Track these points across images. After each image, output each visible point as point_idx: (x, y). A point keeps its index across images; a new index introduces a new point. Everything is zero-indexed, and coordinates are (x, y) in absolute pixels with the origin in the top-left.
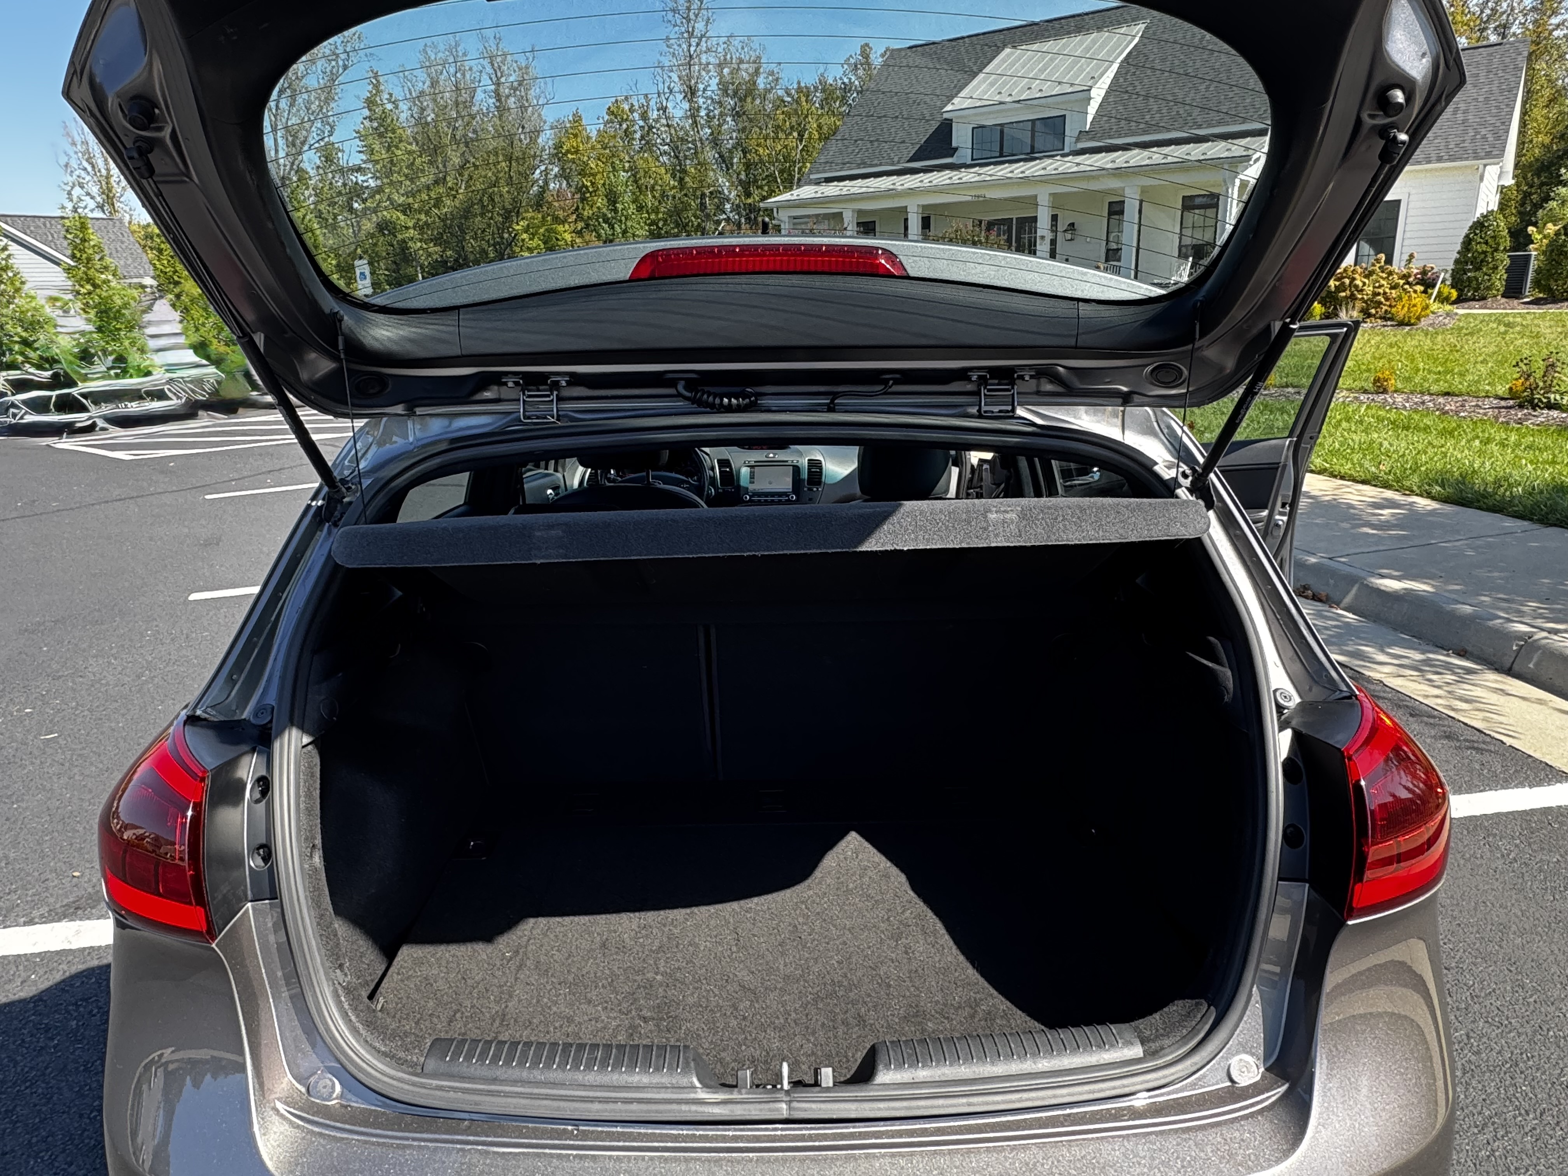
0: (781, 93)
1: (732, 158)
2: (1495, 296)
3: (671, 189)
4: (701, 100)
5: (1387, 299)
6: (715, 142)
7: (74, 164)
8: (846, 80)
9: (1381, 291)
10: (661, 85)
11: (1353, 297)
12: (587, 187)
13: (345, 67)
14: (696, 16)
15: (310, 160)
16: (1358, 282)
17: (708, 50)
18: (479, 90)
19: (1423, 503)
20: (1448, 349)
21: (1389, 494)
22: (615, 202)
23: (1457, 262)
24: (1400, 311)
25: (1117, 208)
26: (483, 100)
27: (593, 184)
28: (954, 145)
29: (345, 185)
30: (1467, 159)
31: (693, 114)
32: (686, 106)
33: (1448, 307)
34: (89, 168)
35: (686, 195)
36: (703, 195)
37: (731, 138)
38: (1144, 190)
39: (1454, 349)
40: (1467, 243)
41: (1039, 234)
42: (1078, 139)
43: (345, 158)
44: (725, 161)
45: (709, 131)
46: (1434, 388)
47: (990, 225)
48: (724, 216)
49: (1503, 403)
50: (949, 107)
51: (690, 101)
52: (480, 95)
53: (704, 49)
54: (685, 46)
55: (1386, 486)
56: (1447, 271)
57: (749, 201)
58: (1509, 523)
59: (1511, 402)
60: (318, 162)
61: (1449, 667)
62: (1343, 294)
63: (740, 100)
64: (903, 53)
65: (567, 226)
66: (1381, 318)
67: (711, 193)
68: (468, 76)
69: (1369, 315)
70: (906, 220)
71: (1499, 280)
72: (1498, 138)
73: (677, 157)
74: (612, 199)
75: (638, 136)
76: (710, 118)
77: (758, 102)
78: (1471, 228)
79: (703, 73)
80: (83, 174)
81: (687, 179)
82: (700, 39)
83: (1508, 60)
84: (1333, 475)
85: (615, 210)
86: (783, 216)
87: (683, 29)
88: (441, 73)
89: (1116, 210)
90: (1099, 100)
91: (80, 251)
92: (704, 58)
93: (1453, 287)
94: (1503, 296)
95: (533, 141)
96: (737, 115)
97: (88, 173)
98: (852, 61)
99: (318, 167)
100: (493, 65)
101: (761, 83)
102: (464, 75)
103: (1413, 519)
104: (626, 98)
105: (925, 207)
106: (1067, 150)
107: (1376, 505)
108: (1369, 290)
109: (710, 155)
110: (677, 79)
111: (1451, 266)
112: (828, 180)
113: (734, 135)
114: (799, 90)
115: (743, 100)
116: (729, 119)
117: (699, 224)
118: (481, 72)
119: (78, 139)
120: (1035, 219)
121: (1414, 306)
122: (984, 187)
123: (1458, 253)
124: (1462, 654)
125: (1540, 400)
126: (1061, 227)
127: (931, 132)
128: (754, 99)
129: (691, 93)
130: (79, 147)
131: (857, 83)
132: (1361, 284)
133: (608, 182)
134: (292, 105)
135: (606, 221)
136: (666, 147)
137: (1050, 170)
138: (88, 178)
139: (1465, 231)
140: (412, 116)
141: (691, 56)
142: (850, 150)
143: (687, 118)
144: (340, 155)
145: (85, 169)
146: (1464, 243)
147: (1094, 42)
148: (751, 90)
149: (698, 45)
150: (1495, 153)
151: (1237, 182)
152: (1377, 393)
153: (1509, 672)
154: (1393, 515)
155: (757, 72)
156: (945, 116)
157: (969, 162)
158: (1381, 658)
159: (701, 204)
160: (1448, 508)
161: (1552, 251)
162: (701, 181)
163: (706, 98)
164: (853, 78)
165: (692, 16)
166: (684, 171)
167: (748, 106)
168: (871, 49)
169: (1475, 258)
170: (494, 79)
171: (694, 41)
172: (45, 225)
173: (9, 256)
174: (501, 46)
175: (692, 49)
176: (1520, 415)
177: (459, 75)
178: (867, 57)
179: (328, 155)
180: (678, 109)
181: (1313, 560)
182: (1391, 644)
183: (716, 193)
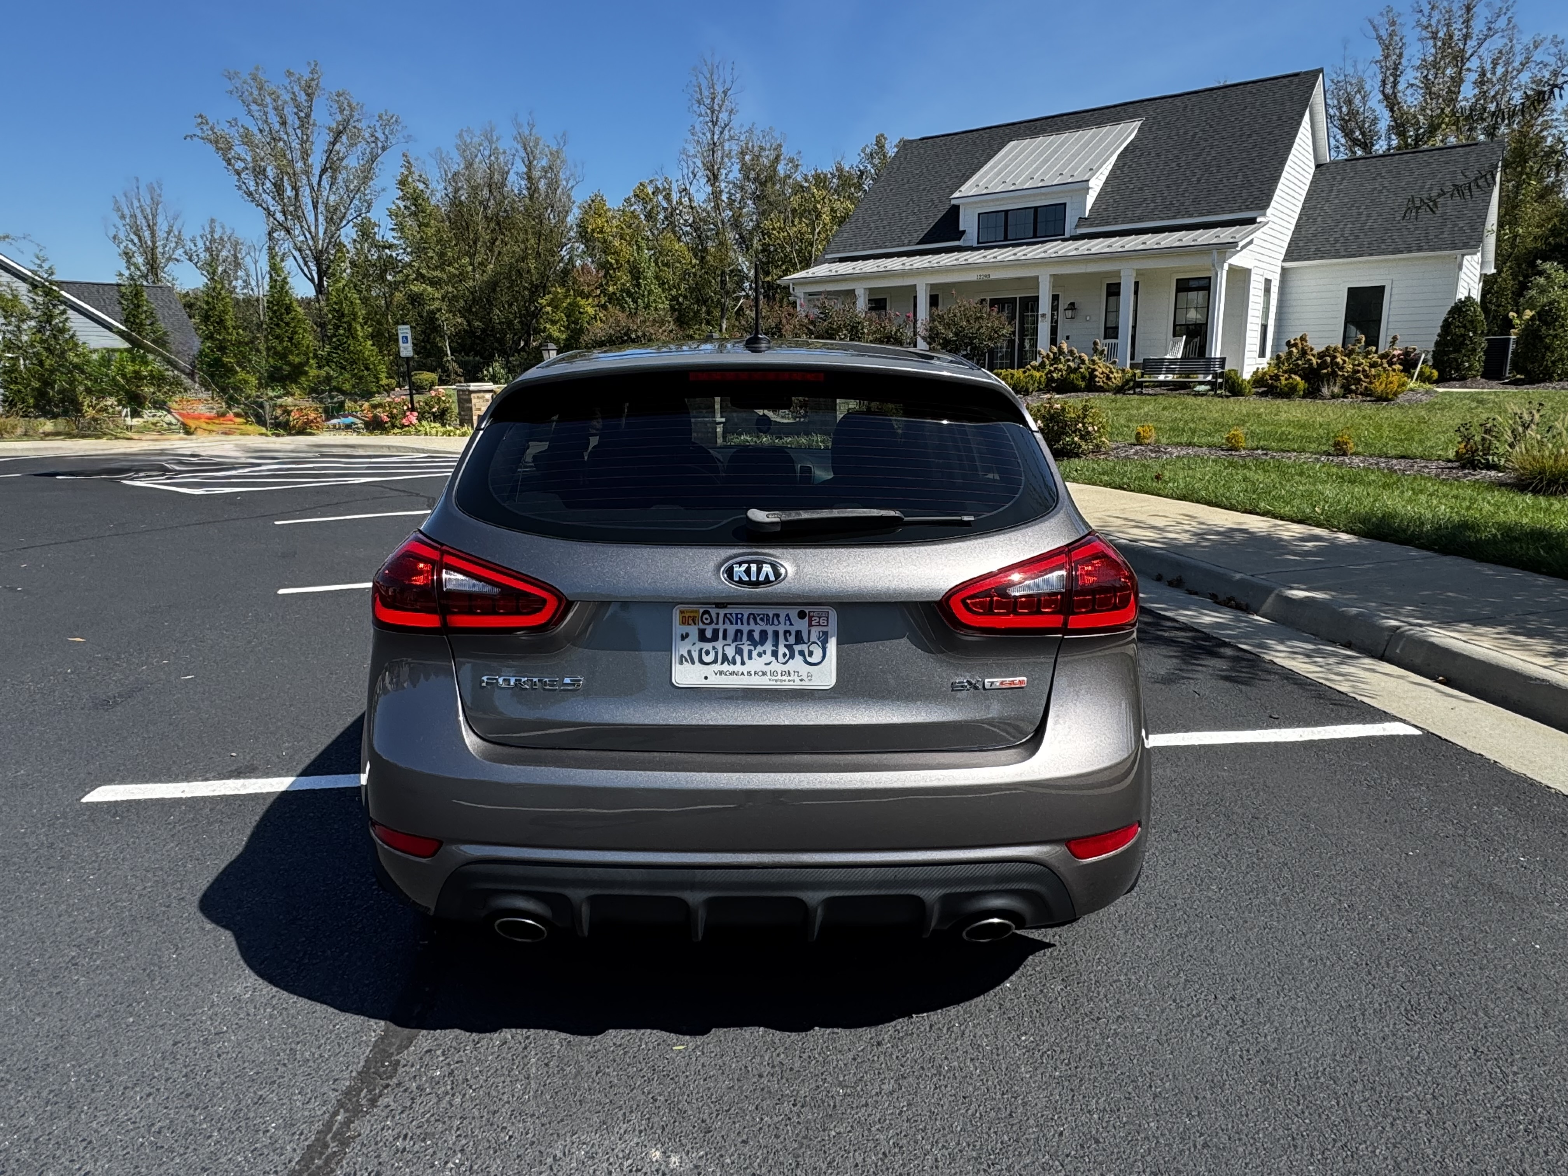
0: (799, 179)
1: (751, 239)
2: (1475, 376)
3: (694, 267)
4: (723, 185)
5: (1366, 376)
6: (736, 224)
7: (122, 235)
8: (862, 168)
9: (1360, 368)
10: (685, 171)
11: (1334, 374)
12: (611, 265)
13: (384, 149)
14: (720, 107)
15: (348, 234)
16: (1339, 360)
17: (731, 138)
18: (512, 172)
19: (1344, 537)
20: (1416, 421)
21: (1318, 531)
22: (639, 278)
23: (1437, 344)
24: (1379, 387)
25: (1113, 290)
26: (515, 183)
27: (617, 261)
28: (961, 229)
29: (379, 258)
30: (1445, 249)
31: (716, 195)
32: (709, 189)
33: (1427, 386)
34: (136, 241)
35: (706, 273)
36: (723, 273)
37: (751, 220)
38: (1139, 272)
39: (1422, 421)
40: (1446, 326)
41: (1040, 312)
42: (1077, 226)
43: (381, 233)
44: (744, 242)
45: (731, 213)
46: (1392, 452)
47: (993, 302)
48: (744, 293)
49: (1450, 465)
50: (957, 194)
51: (712, 185)
52: (512, 177)
53: (727, 137)
54: (709, 135)
55: (1319, 525)
56: (1427, 352)
57: (769, 279)
58: (1414, 553)
59: (1456, 464)
60: (355, 237)
61: (1334, 654)
62: (1325, 371)
63: (761, 184)
64: (915, 145)
65: (590, 300)
66: (1361, 394)
67: (732, 271)
68: (501, 158)
69: (1351, 391)
70: (915, 298)
71: (1478, 361)
72: (1474, 230)
73: (699, 237)
74: (636, 274)
75: (661, 216)
76: (731, 201)
77: (778, 187)
78: (1450, 312)
79: (726, 160)
80: (130, 246)
81: (709, 258)
82: (724, 129)
83: (1483, 159)
84: (1275, 517)
85: (638, 285)
86: (799, 293)
87: (708, 119)
88: (476, 156)
89: (1114, 290)
90: (1098, 190)
91: (134, 316)
92: (727, 146)
93: (1434, 366)
94: (1482, 377)
95: (563, 221)
96: (758, 198)
97: (135, 244)
98: (868, 151)
99: (355, 241)
100: (525, 149)
101: (781, 170)
102: (497, 158)
103: (1334, 547)
104: (651, 182)
105: (933, 286)
106: (1067, 235)
107: (1303, 539)
108: (1349, 367)
109: (731, 236)
110: (700, 165)
111: (1431, 347)
112: (842, 260)
113: (754, 217)
114: (817, 177)
115: (763, 184)
116: (749, 202)
117: (719, 301)
118: (514, 155)
119: (126, 212)
120: (1036, 299)
121: (1391, 383)
122: (988, 268)
123: (1439, 335)
124: (1348, 646)
125: (1480, 461)
126: (1062, 305)
127: (940, 216)
128: (774, 184)
129: (714, 178)
130: (128, 220)
131: (873, 171)
132: (1341, 362)
133: (632, 259)
134: (332, 184)
135: (629, 294)
136: (688, 228)
137: (1051, 253)
138: (134, 249)
139: (1444, 315)
140: (447, 195)
141: (714, 144)
142: (863, 233)
143: (710, 201)
144: (376, 229)
145: (132, 241)
146: (1443, 327)
147: (1094, 137)
148: (772, 177)
149: (721, 133)
150: (1473, 243)
151: (1226, 267)
152: (1338, 455)
153: (1382, 658)
154: (1315, 546)
155: (777, 158)
156: (953, 202)
157: (975, 245)
158: (1280, 647)
159: (722, 281)
160: (1365, 542)
161: (1527, 335)
162: (721, 261)
163: (728, 183)
164: (869, 166)
165: (717, 108)
166: (705, 250)
167: (769, 190)
168: (886, 139)
169: (1454, 341)
170: (527, 162)
171: (717, 131)
172: (98, 291)
173: (67, 319)
174: (534, 131)
175: (716, 137)
176: (1460, 473)
177: (493, 158)
178: (881, 147)
179: (365, 232)
180: (701, 193)
181: (1238, 576)
182: (1290, 639)
183: (737, 273)
